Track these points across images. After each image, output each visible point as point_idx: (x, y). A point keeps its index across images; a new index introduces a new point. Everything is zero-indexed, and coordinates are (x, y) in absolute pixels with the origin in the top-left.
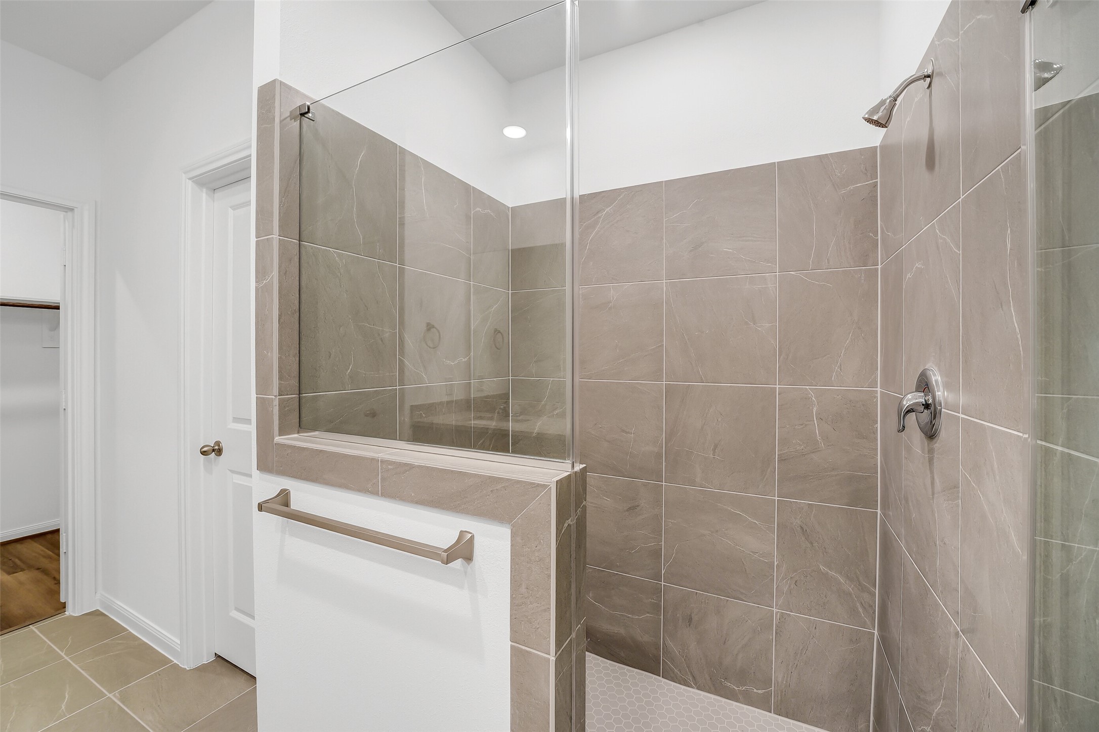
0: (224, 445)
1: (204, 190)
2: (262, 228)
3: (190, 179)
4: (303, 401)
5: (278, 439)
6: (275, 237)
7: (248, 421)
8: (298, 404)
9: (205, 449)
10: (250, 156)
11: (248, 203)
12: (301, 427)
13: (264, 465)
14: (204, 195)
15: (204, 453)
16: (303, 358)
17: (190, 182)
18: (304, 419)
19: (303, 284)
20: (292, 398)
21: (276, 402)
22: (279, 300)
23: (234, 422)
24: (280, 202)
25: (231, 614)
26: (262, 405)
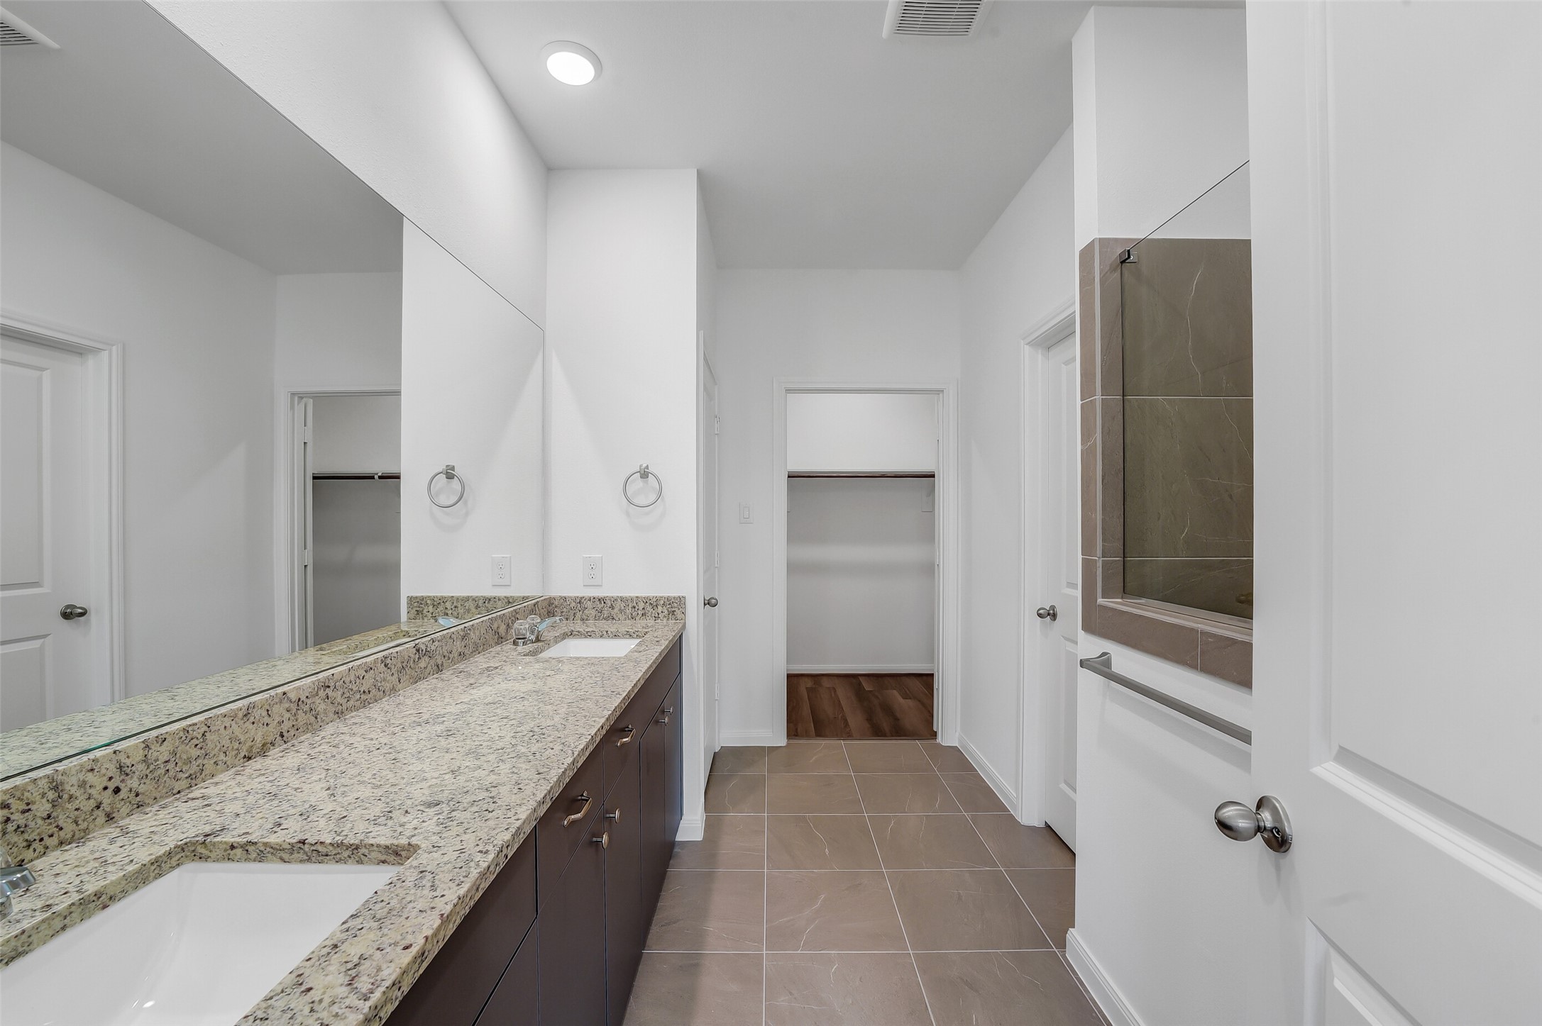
0: (1058, 610)
1: (1040, 351)
2: (1086, 391)
3: (1027, 344)
4: (1128, 565)
5: (1100, 601)
6: (1098, 397)
7: (1074, 586)
8: (1122, 567)
9: (1041, 611)
10: (1075, 312)
11: (1074, 359)
12: (1125, 592)
13: (1088, 627)
14: (1040, 356)
15: (1040, 615)
16: (1128, 520)
17: (1028, 346)
18: (1128, 585)
19: (1128, 441)
20: (1116, 561)
21: (1100, 564)
22: (1102, 460)
23: (1068, 587)
24: (1102, 361)
25: (1060, 786)
26: (1088, 567)
